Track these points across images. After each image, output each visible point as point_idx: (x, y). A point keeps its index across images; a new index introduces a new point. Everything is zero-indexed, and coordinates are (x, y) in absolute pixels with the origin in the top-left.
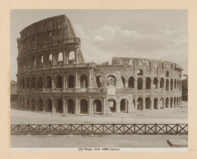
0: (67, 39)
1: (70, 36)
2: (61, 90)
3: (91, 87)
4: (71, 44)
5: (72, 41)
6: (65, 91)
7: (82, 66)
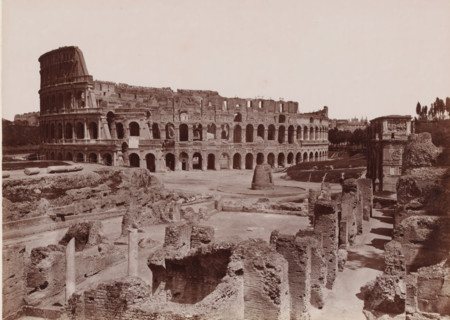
0: (77, 78)
1: (80, 73)
2: (71, 141)
3: (100, 138)
4: (81, 83)
5: (82, 80)
6: (74, 143)
7: (92, 111)
